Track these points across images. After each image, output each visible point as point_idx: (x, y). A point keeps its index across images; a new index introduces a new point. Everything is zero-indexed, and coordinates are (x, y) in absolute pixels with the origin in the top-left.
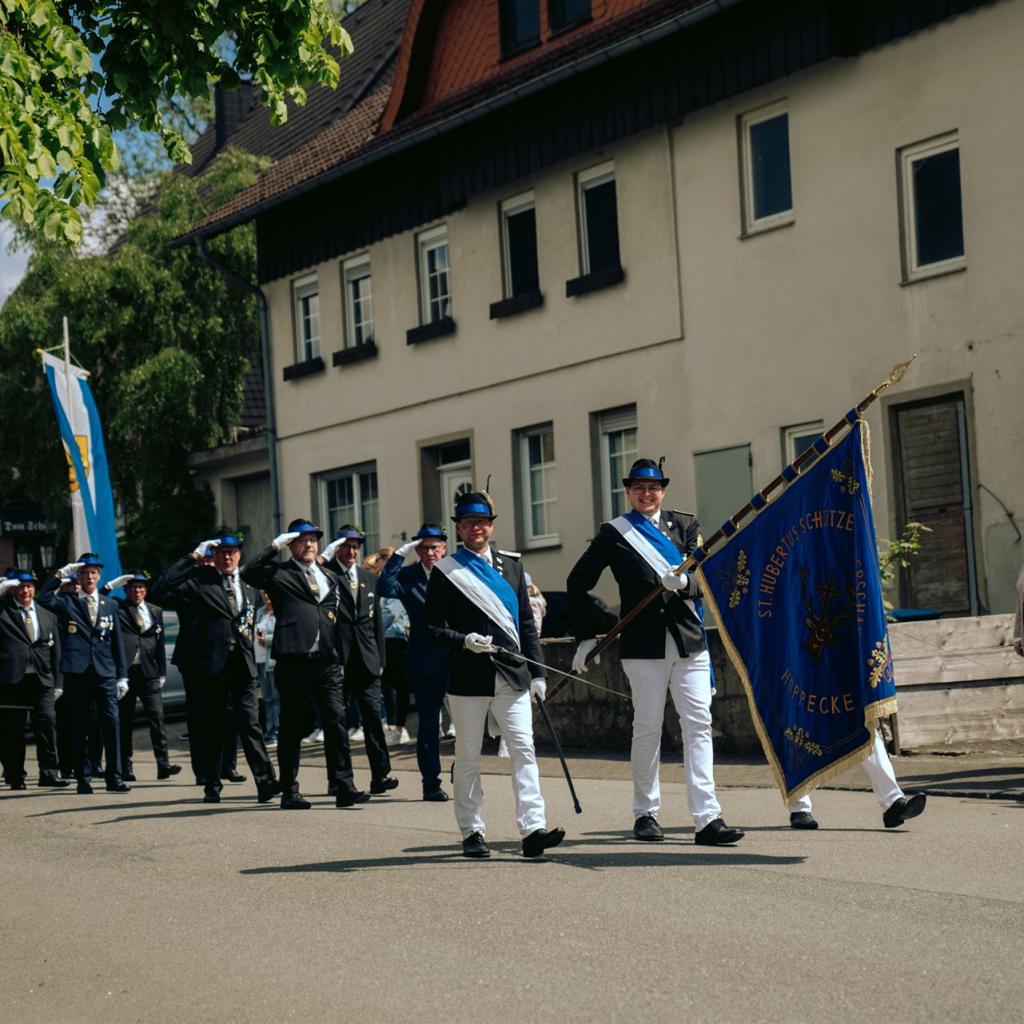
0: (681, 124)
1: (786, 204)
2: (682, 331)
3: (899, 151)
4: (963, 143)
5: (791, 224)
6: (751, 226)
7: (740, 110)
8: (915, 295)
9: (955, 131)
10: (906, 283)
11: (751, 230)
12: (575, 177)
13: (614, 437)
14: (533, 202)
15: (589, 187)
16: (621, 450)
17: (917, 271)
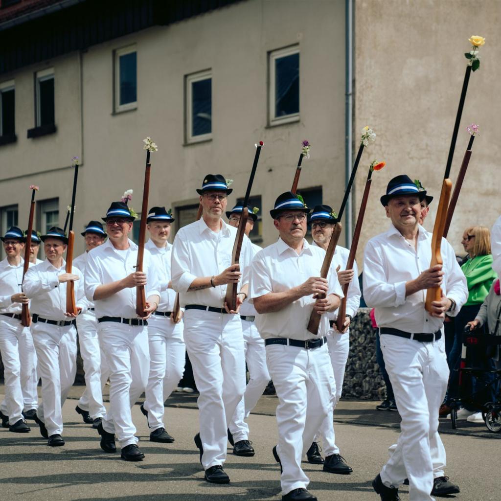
0: (87, 52)
1: (134, 99)
2: (83, 161)
3: (186, 76)
4: (214, 76)
5: (135, 109)
6: (118, 108)
7: (115, 47)
8: (190, 151)
9: (210, 69)
10: (186, 145)
11: (118, 111)
12: (35, 74)
13: (49, 215)
14: (13, 86)
15: (42, 80)
16: (52, 221)
17: (192, 139)
